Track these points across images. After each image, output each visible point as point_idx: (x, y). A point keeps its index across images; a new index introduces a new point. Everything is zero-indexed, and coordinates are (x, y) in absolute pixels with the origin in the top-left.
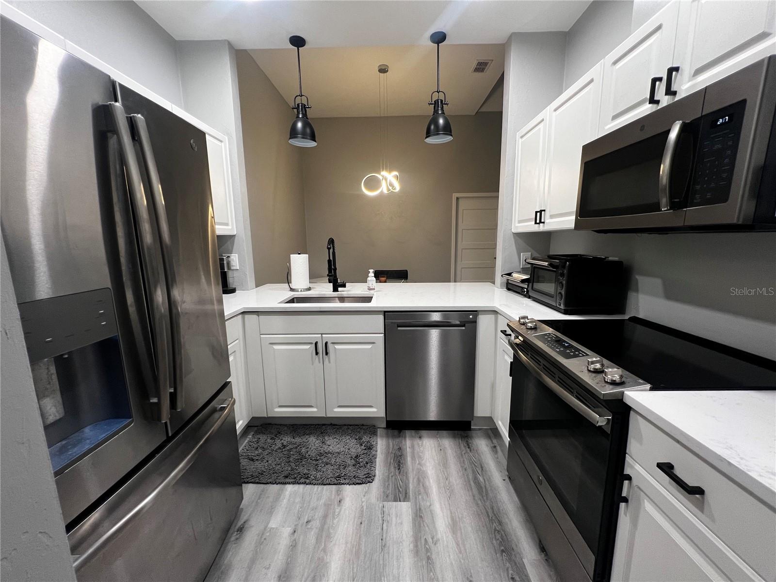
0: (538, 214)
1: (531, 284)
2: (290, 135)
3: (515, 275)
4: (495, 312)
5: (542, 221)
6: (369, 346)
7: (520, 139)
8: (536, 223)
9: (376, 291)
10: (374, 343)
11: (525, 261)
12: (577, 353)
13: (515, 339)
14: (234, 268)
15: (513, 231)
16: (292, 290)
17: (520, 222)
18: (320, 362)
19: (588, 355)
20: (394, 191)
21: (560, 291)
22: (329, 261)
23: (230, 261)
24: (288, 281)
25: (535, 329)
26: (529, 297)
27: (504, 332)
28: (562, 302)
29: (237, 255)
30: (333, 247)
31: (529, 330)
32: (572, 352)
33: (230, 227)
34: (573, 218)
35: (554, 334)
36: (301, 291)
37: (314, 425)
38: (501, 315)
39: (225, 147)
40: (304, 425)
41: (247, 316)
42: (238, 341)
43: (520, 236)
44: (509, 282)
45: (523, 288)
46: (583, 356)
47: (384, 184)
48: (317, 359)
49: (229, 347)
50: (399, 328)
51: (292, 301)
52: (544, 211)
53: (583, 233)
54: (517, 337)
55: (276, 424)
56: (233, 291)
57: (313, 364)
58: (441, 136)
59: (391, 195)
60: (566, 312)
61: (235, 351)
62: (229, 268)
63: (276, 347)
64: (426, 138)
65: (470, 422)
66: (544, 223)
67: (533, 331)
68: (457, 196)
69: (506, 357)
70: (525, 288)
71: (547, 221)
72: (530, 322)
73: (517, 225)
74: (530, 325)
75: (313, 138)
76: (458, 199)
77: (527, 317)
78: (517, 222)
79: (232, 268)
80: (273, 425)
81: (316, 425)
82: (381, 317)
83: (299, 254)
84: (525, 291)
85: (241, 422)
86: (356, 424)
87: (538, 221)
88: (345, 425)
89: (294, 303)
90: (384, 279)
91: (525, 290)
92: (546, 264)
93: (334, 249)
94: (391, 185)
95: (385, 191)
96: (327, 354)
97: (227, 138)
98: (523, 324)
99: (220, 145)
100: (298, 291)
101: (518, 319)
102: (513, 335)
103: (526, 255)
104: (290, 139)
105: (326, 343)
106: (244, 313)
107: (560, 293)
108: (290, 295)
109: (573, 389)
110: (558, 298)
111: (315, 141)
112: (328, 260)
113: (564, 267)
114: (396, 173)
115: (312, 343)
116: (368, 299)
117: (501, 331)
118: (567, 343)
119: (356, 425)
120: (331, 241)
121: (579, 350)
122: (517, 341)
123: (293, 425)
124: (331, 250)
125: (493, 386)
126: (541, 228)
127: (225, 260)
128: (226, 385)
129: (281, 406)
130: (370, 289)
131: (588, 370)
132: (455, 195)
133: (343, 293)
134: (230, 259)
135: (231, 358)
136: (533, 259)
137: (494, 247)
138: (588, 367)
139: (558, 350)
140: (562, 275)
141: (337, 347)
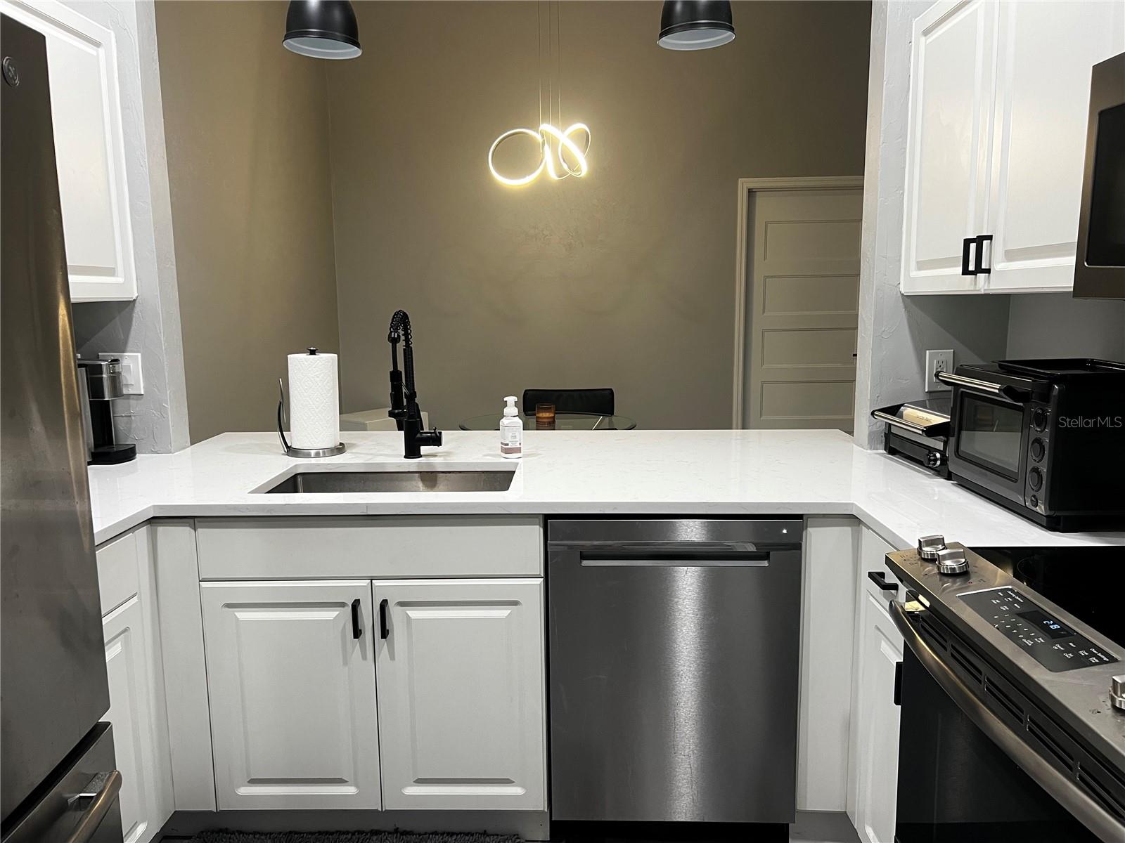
0: (973, 246)
1: (952, 440)
2: (288, 29)
3: (909, 412)
4: (852, 520)
5: (983, 267)
6: (502, 613)
7: (923, 39)
8: (966, 271)
9: (526, 456)
10: (515, 603)
11: (937, 375)
12: (1083, 653)
13: (908, 600)
14: (131, 392)
15: (903, 292)
16: (291, 451)
17: (921, 266)
18: (364, 658)
19: (1115, 660)
20: (574, 174)
21: (1037, 465)
22: (395, 376)
23: (119, 373)
24: (281, 424)
25: (963, 574)
26: (949, 477)
27: (877, 577)
28: (1042, 494)
29: (139, 355)
30: (407, 335)
31: (946, 579)
32: (1069, 650)
33: (120, 280)
34: (1072, 260)
35: (1018, 594)
36: (317, 455)
37: (347, 833)
38: (869, 528)
39: (107, 60)
40: (320, 833)
41: (162, 530)
42: (135, 599)
43: (923, 305)
44: (894, 430)
45: (931, 450)
46: (1102, 662)
47: (548, 155)
48: (358, 646)
49: (105, 621)
50: (586, 563)
51: (291, 484)
52: (990, 238)
53: (1096, 307)
54: (912, 596)
55: (240, 832)
56: (127, 455)
57: (345, 663)
58: (703, 30)
59: (569, 186)
60: (1052, 525)
61: (125, 630)
62: (116, 391)
63: (243, 615)
64: (662, 35)
65: (787, 825)
66: (988, 271)
67: (959, 583)
68: (751, 186)
69: (885, 647)
70: (938, 451)
71: (999, 266)
72: (951, 556)
73: (915, 273)
74: (949, 563)
75: (352, 38)
76: (751, 192)
77: (940, 541)
78: (913, 264)
79: (125, 392)
80: (233, 833)
81: (353, 834)
82: (536, 532)
83: (313, 353)
84: (936, 460)
85: (141, 828)
86: (467, 830)
87: (972, 267)
88: (435, 833)
89: (296, 491)
90: (547, 415)
91: (938, 455)
92: (994, 387)
93: (407, 340)
94: (568, 158)
95: (553, 176)
96: (385, 634)
97: (113, 35)
98: (933, 560)
99: (94, 53)
100: (308, 456)
101: (916, 546)
102: (903, 590)
103: (939, 358)
104: (287, 37)
105: (384, 605)
106: (154, 521)
107: (1036, 470)
108: (284, 466)
109: (1072, 759)
110: (1029, 484)
111: (357, 44)
112: (392, 373)
113: (1045, 397)
114: (580, 126)
115: (343, 605)
116: (500, 480)
117: (871, 575)
118: (1057, 621)
119: (467, 834)
120: (401, 320)
121: (1087, 645)
122: (913, 606)
123: (290, 832)
124: (401, 346)
125: (849, 727)
126: (981, 285)
127: (104, 370)
128: (99, 732)
129: (254, 782)
130: (507, 450)
131: (1114, 706)
132: (744, 184)
133: (432, 460)
134: (118, 368)
135: (111, 653)
136: (959, 371)
137: (850, 327)
138: (1113, 699)
139: (1029, 643)
140: (1040, 420)
141: (414, 614)
